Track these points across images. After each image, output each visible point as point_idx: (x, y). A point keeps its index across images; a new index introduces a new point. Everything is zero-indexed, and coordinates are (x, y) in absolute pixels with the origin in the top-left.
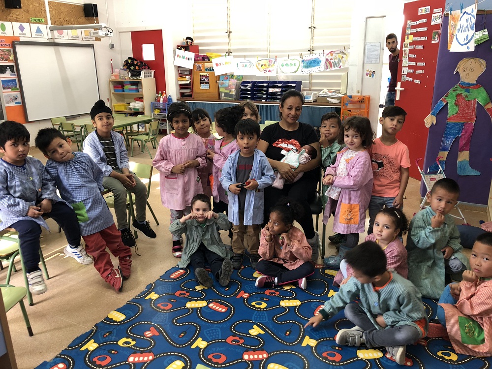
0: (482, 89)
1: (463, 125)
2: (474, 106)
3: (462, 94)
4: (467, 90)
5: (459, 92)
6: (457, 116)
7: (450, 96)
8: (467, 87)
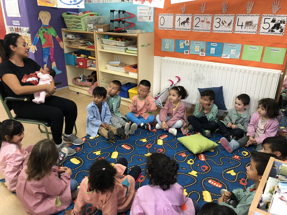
0: (52, 28)
1: (49, 48)
2: (51, 38)
3: (45, 31)
4: (47, 30)
5: (43, 30)
6: (46, 44)
7: (40, 33)
8: (46, 27)
